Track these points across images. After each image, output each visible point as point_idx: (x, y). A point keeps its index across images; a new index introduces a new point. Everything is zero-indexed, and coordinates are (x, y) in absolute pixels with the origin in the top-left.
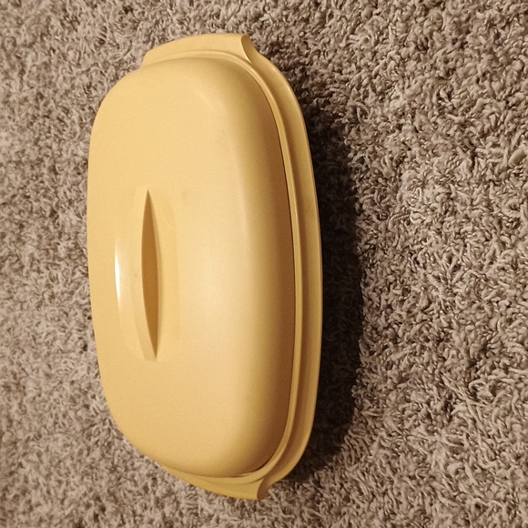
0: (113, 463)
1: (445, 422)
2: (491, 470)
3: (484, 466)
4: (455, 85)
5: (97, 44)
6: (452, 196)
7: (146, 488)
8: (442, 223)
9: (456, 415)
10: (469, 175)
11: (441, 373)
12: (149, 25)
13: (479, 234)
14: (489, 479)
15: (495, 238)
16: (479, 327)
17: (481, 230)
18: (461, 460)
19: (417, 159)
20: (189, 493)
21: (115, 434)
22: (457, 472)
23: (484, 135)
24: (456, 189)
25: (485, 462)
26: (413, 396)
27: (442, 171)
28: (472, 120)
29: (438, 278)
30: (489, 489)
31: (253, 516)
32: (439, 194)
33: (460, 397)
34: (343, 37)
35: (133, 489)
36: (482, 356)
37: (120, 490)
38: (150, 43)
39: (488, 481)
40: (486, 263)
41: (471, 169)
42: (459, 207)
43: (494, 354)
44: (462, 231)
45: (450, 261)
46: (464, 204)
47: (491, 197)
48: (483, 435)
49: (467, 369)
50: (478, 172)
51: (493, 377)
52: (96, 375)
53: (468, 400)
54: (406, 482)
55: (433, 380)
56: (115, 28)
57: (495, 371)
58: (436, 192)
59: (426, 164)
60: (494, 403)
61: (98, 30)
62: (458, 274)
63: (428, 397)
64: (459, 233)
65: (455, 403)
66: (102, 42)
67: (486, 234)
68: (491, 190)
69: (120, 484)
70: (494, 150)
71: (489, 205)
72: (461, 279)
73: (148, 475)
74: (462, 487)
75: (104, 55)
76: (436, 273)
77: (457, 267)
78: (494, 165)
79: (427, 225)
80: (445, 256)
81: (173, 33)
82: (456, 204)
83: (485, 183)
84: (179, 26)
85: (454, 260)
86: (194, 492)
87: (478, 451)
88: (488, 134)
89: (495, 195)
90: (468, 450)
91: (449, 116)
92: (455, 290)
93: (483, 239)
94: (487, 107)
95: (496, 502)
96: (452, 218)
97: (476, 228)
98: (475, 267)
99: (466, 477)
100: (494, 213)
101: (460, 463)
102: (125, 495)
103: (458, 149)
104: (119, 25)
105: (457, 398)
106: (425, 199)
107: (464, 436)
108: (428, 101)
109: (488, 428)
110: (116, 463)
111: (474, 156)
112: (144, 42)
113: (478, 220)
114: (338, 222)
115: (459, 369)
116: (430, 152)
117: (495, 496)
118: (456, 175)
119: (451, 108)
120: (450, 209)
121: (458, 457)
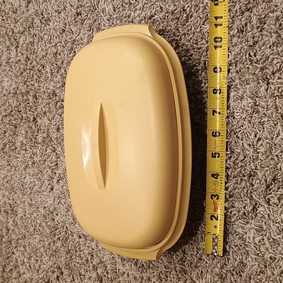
0: (68, 249)
1: (254, 216)
2: (278, 239)
3: (274, 238)
4: (258, 49)
5: (61, 31)
6: (257, 104)
7: (87, 261)
8: (251, 117)
9: (259, 213)
10: (266, 93)
11: (251, 192)
12: (91, 22)
13: (271, 122)
14: (277, 244)
15: (279, 124)
16: (272, 168)
17: (272, 120)
18: (262, 235)
19: (238, 86)
20: (112, 261)
21: (70, 233)
22: (260, 242)
23: (273, 73)
24: (259, 100)
25: (275, 236)
26: (236, 205)
27: (252, 92)
28: (267, 66)
29: (250, 145)
30: (277, 249)
31: (148, 271)
32: (250, 103)
33: (261, 204)
34: (198, 26)
35: (80, 261)
36: (273, 183)
37: (72, 262)
38: (91, 31)
39: (277, 245)
40: (275, 136)
41: (267, 90)
42: (260, 109)
43: (279, 181)
44: (262, 121)
45: (256, 136)
46: (263, 107)
47: (277, 104)
48: (273, 222)
49: (265, 189)
50: (270, 91)
51: (279, 193)
52: (59, 203)
53: (265, 205)
54: (233, 248)
55: (247, 196)
56: (71, 23)
57: (279, 190)
58: (248, 102)
59: (243, 88)
60: (279, 206)
61: (62, 25)
62: (260, 143)
63: (244, 205)
64: (260, 122)
65: (258, 207)
66: (64, 31)
67: (275, 122)
68: (277, 100)
69: (72, 259)
70: (279, 81)
71: (276, 108)
72: (262, 145)
73: (89, 254)
74: (262, 249)
75: (65, 37)
76: (248, 143)
77: (259, 139)
78: (279, 88)
79: (243, 119)
80: (253, 134)
81: (104, 25)
82: (259, 108)
83: (274, 97)
84: (108, 22)
85: (258, 136)
86: (114, 261)
87: (271, 230)
88: (276, 73)
89: (279, 103)
90: (266, 230)
91: (255, 64)
92: (258, 151)
93: (273, 125)
94: (275, 59)
95: (281, 255)
96: (256, 115)
97: (270, 119)
98: (269, 139)
99: (264, 244)
100: (279, 111)
101: (261, 237)
102: (74, 265)
103: (260, 81)
104: (73, 22)
105: (260, 204)
106: (242, 105)
107: (264, 223)
108: (244, 57)
109: (276, 219)
110: (70, 248)
111: (268, 84)
112: (88, 30)
113: (270, 115)
114: (196, 119)
115: (261, 189)
116: (245, 83)
117: (280, 252)
118: (259, 93)
119: (256, 60)
120: (256, 110)
121: (261, 234)
